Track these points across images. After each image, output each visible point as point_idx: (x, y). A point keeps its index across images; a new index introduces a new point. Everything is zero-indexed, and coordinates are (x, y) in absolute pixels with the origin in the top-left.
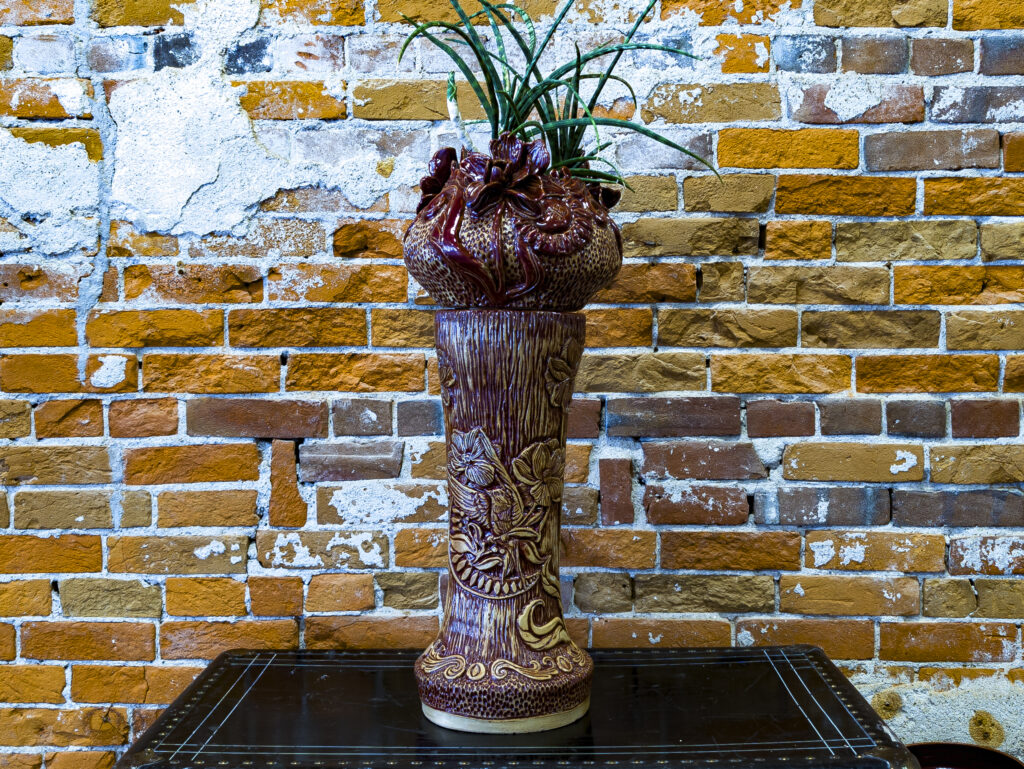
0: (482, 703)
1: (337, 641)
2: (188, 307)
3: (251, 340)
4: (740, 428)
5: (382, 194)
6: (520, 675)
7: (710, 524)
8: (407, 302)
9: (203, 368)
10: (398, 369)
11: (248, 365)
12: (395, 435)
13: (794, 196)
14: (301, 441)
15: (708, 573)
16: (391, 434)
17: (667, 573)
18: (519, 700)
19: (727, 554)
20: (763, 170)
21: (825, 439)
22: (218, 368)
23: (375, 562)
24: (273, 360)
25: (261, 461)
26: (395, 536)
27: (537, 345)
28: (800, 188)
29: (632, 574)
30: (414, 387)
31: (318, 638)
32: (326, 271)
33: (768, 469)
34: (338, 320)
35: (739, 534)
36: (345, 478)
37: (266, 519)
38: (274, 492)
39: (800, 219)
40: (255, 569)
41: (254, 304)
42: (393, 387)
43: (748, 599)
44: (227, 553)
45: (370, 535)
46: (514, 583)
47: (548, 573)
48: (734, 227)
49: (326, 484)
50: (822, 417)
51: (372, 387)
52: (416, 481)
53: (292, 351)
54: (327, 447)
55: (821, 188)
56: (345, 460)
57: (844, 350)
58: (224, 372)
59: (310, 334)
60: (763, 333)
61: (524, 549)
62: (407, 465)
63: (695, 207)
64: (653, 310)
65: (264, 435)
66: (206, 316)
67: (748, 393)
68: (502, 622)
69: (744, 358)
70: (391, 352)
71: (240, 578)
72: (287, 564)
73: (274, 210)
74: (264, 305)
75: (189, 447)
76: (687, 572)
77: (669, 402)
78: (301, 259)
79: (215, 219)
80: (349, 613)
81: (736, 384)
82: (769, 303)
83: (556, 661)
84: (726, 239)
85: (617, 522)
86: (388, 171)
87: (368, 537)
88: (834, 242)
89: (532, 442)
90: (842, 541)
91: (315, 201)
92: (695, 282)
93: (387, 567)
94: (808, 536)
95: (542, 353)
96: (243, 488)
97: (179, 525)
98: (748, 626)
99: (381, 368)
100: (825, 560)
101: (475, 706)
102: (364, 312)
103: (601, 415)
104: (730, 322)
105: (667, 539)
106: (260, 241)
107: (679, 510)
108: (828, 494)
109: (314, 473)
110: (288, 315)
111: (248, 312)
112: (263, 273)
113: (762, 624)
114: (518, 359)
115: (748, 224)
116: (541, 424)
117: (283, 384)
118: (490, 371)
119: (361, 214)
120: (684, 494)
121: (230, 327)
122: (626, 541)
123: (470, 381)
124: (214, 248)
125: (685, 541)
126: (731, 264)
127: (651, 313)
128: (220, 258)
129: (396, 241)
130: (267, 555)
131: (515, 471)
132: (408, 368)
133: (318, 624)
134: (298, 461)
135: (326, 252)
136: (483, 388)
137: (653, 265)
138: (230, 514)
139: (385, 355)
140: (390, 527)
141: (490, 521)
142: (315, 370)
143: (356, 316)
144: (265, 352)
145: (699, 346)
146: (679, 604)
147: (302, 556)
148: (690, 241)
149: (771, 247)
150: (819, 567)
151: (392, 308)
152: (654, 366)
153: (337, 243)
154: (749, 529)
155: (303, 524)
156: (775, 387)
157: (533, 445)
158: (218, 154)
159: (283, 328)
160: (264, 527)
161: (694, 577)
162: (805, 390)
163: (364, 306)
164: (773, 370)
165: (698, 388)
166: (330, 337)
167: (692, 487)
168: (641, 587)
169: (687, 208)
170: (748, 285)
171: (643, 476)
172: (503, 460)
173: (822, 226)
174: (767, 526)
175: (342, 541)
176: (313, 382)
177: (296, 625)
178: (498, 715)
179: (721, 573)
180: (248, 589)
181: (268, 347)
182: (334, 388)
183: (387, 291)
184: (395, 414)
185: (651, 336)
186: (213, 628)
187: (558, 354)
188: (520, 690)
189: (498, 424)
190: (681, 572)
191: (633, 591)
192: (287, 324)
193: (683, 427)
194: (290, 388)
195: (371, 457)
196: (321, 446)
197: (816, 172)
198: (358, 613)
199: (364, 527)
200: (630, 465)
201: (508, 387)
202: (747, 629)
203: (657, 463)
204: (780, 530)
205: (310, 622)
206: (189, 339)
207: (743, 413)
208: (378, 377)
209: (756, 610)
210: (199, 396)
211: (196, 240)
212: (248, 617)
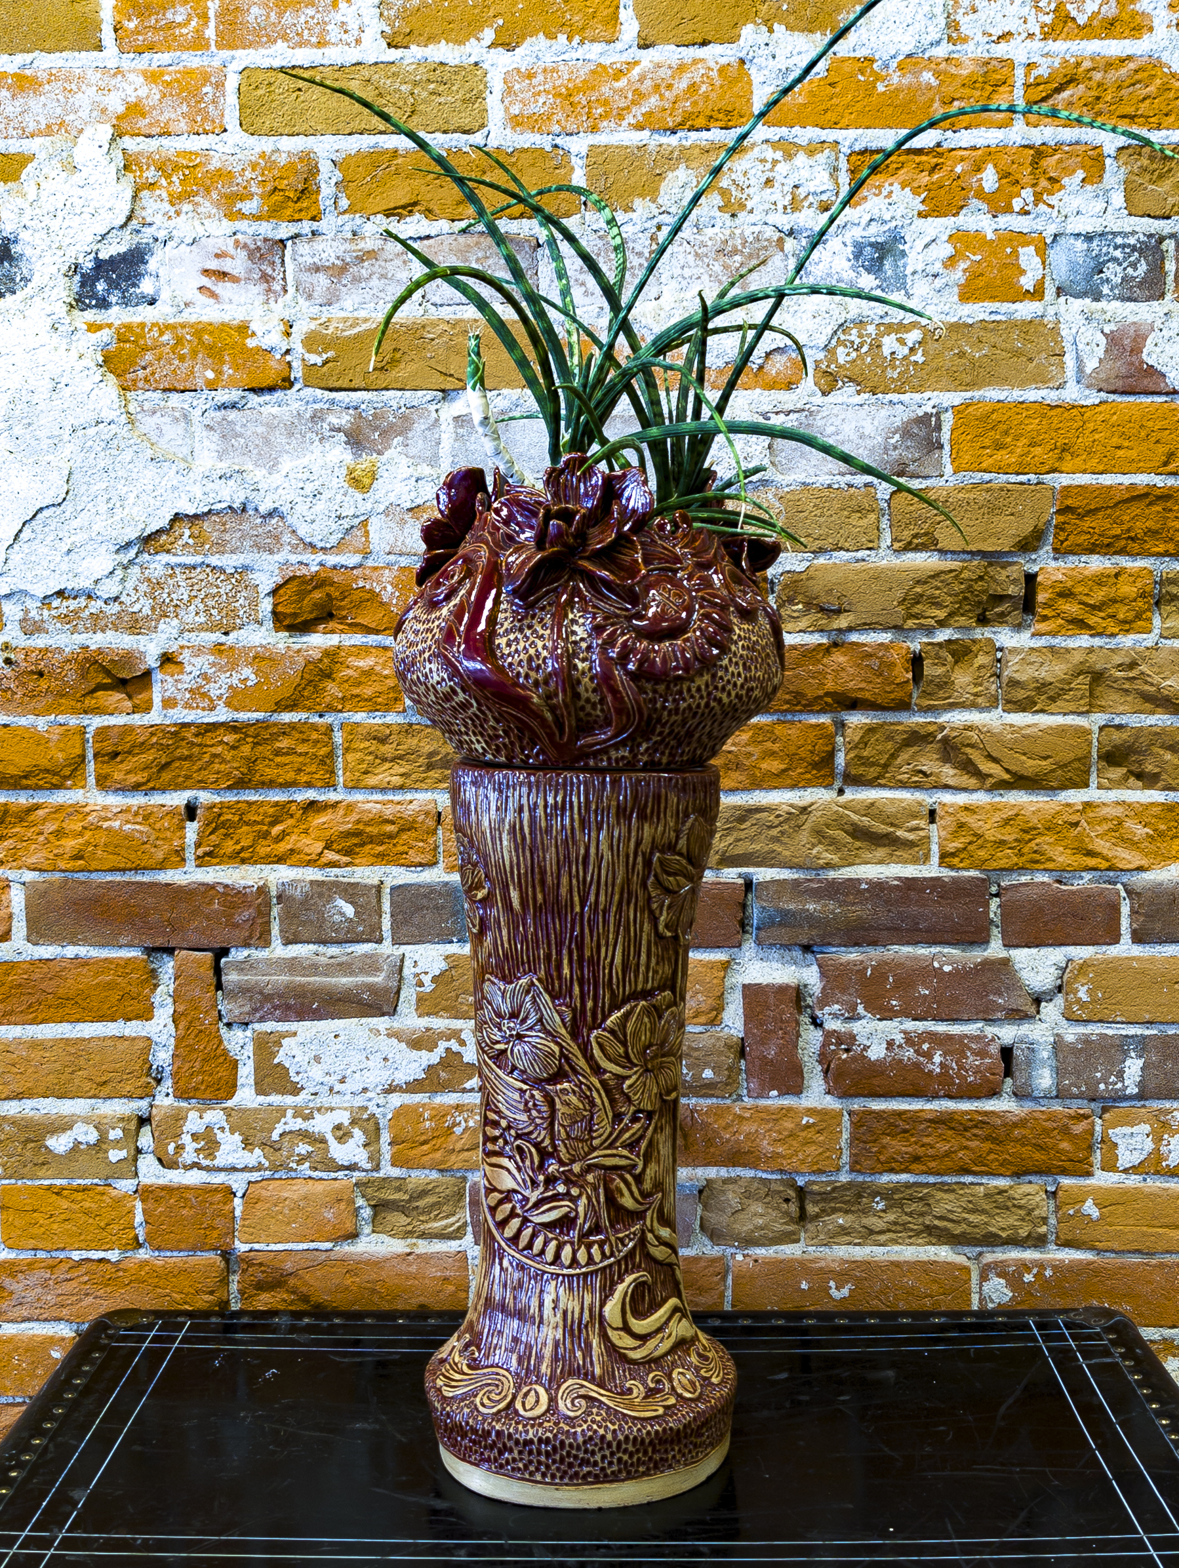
0: (543, 1458)
1: (293, 1293)
2: (23, 721)
3: (133, 779)
4: (988, 930)
5: (356, 521)
6: (609, 1408)
7: (935, 1096)
8: (404, 711)
9: (51, 827)
10: (390, 828)
11: (128, 822)
12: (388, 942)
13: (1087, 523)
14: (224, 952)
15: (932, 1179)
16: (380, 941)
17: (860, 1179)
18: (607, 1453)
19: (966, 1148)
20: (1032, 477)
21: (1137, 951)
22: (78, 827)
23: (356, 1159)
24: (173, 812)
25: (156, 986)
26: (390, 1116)
27: (633, 834)
28: (1097, 510)
29: (801, 1181)
30: (418, 860)
31: (261, 1287)
32: (262, 659)
33: (1037, 1001)
34: (284, 743)
35: (986, 1113)
36: (301, 1017)
37: (168, 1084)
38: (179, 1040)
39: (1097, 564)
40: (150, 1172)
41: (137, 716)
42: (382, 858)
43: (1001, 1223)
44: (101, 1145)
45: (347, 1114)
46: (596, 1247)
47: (655, 1224)
48: (981, 578)
49: (269, 1026)
50: (1134, 912)
51: (346, 859)
52: (425, 1022)
53: (205, 797)
54: (269, 962)
55: (1135, 509)
56: (302, 985)
57: (1172, 794)
58: (88, 834)
59: (234, 766)
60: (1030, 766)
61: (613, 1187)
62: (408, 994)
63: (910, 543)
64: (835, 723)
65: (159, 942)
66: (55, 737)
67: (1002, 870)
68: (576, 1316)
69: (996, 808)
70: (378, 797)
71: (126, 1185)
72: (205, 1163)
73: (168, 552)
74: (155, 717)
75: (32, 963)
76: (895, 1178)
77: (864, 886)
78: (217, 637)
79: (64, 567)
80: (312, 1245)
81: (982, 853)
82: (1042, 711)
83: (671, 1380)
84: (965, 598)
85: (774, 1093)
86: (366, 481)
87: (344, 1118)
88: (1157, 604)
89: (625, 1001)
90: (1165, 1125)
91: (239, 534)
92: (910, 675)
93: (377, 1168)
94: (1107, 1116)
95: (642, 847)
96: (127, 1033)
97: (19, 1096)
98: (1000, 1269)
99: (361, 827)
100: (1136, 1158)
101: (531, 1462)
102: (330, 728)
103: (744, 906)
104: (972, 746)
105: (861, 1121)
106: (144, 606)
107: (883, 1073)
108: (1143, 1045)
109: (247, 1009)
110: (197, 735)
111: (127, 729)
112: (152, 662)
113: (1025, 1266)
114: (600, 858)
115: (1004, 573)
116: (642, 969)
117: (190, 854)
118: (549, 879)
119: (320, 557)
120: (890, 1044)
121: (96, 756)
122: (789, 1125)
123: (514, 895)
124: (65, 618)
125: (891, 1124)
126: (974, 641)
127: (832, 729)
128: (76, 636)
129: (382, 604)
130: (171, 1148)
131: (597, 1052)
132: (408, 826)
133: (261, 1264)
134: (219, 986)
135: (260, 623)
136: (538, 909)
137: (835, 645)
138: (104, 1079)
139: (368, 802)
140: (381, 1101)
141: (553, 1139)
142: (245, 828)
143: (315, 736)
144: (157, 799)
145: (917, 786)
146: (881, 1232)
147: (231, 1150)
148: (900, 603)
149: (1045, 612)
150: (1126, 1171)
151: (378, 721)
152: (838, 821)
153: (280, 609)
154: (1004, 1105)
155: (230, 1095)
156: (1051, 860)
157: (627, 1007)
158: (67, 453)
159: (186, 758)
160: (165, 1100)
161: (908, 1185)
162: (1105, 864)
163: (329, 719)
164: (1048, 829)
165: (915, 861)
166: (270, 773)
167: (905, 1032)
168: (816, 1203)
169: (897, 545)
170: (1005, 680)
171: (819, 1013)
172: (575, 1034)
173: (1136, 576)
174: (1036, 1099)
175: (298, 1124)
176: (243, 849)
177: (223, 1265)
178: (571, 1478)
179: (955, 1179)
180: (139, 1206)
181: (164, 790)
182: (280, 860)
183: (368, 691)
184: (386, 906)
185: (833, 770)
186: (83, 1270)
187: (671, 847)
188: (609, 1437)
189: (566, 971)
190: (885, 1178)
191: (802, 1209)
192: (196, 750)
193: (888, 929)
194: (205, 859)
195: (345, 981)
196: (258, 961)
197: (1127, 480)
198: (328, 1245)
199: (335, 1100)
200: (797, 995)
201: (582, 908)
202: (999, 1275)
203: (844, 991)
204: (1057, 1107)
205: (247, 1262)
206: (25, 777)
207: (994, 904)
208: (356, 841)
209: (1014, 1242)
210: (47, 876)
211: (33, 605)
212: (142, 1251)
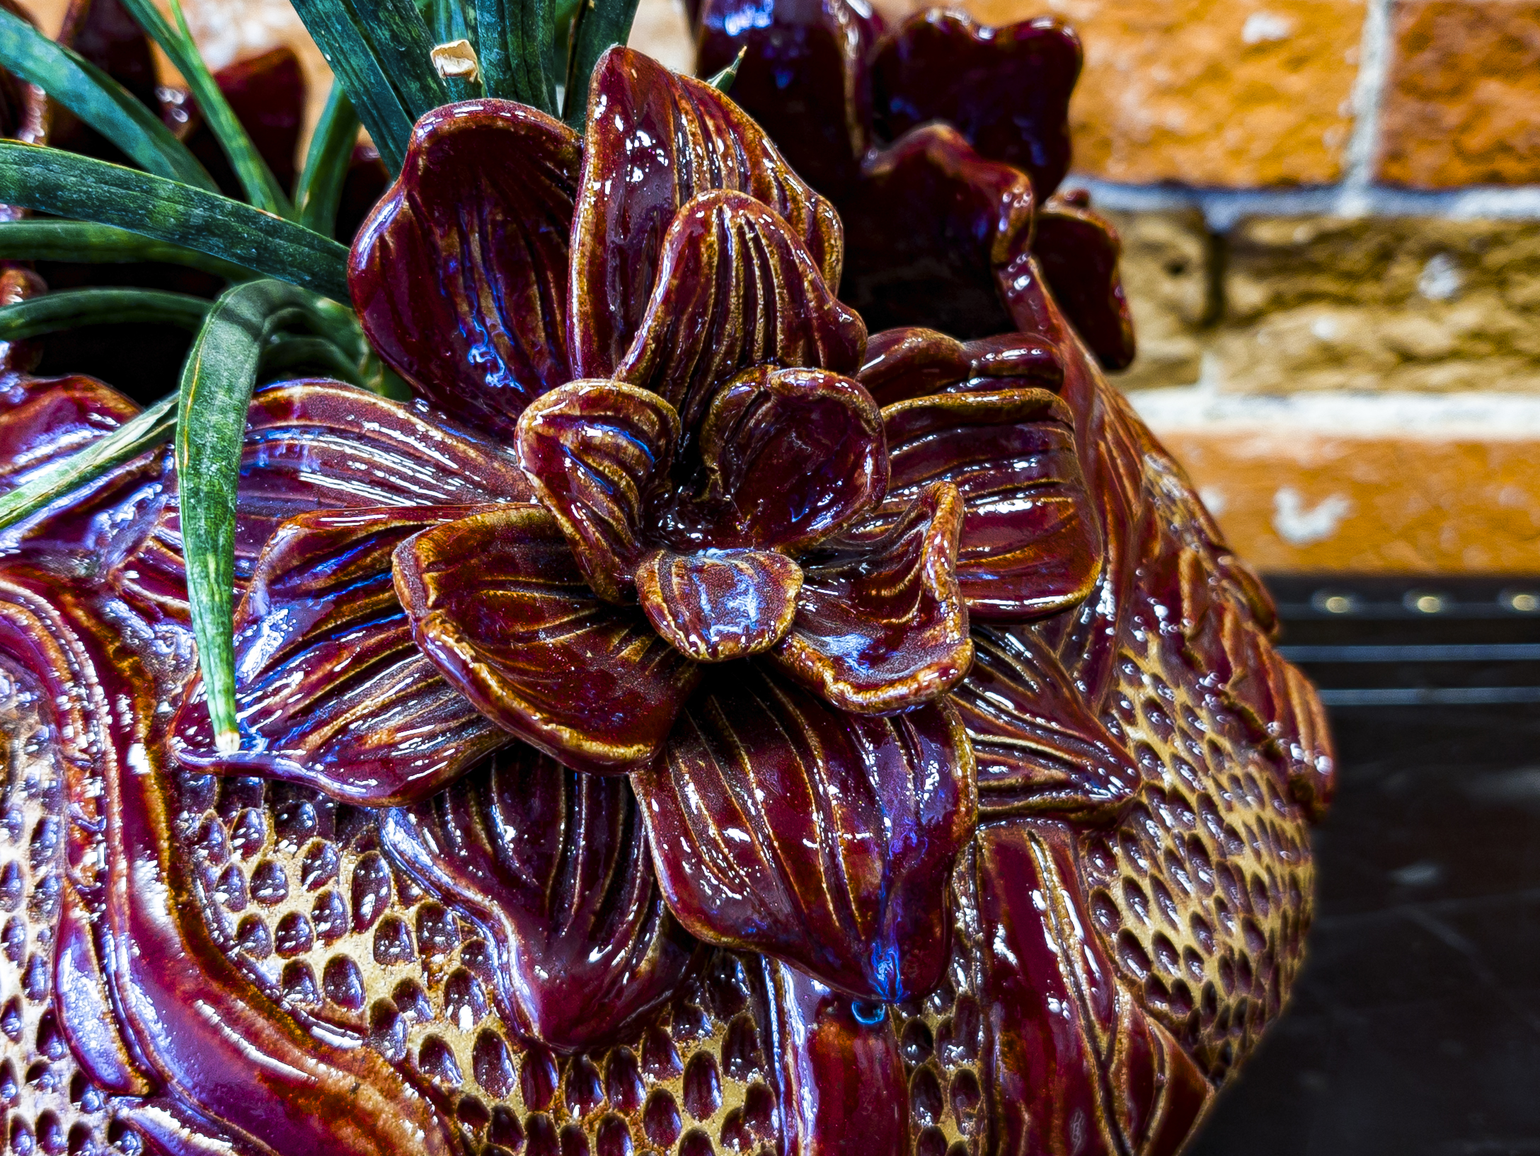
17: (1396, 206)
29: (1221, 214)
76: (1500, 202)
146: (1438, 359)
168: (1259, 275)
190: (1471, 205)
191: (1217, 294)
